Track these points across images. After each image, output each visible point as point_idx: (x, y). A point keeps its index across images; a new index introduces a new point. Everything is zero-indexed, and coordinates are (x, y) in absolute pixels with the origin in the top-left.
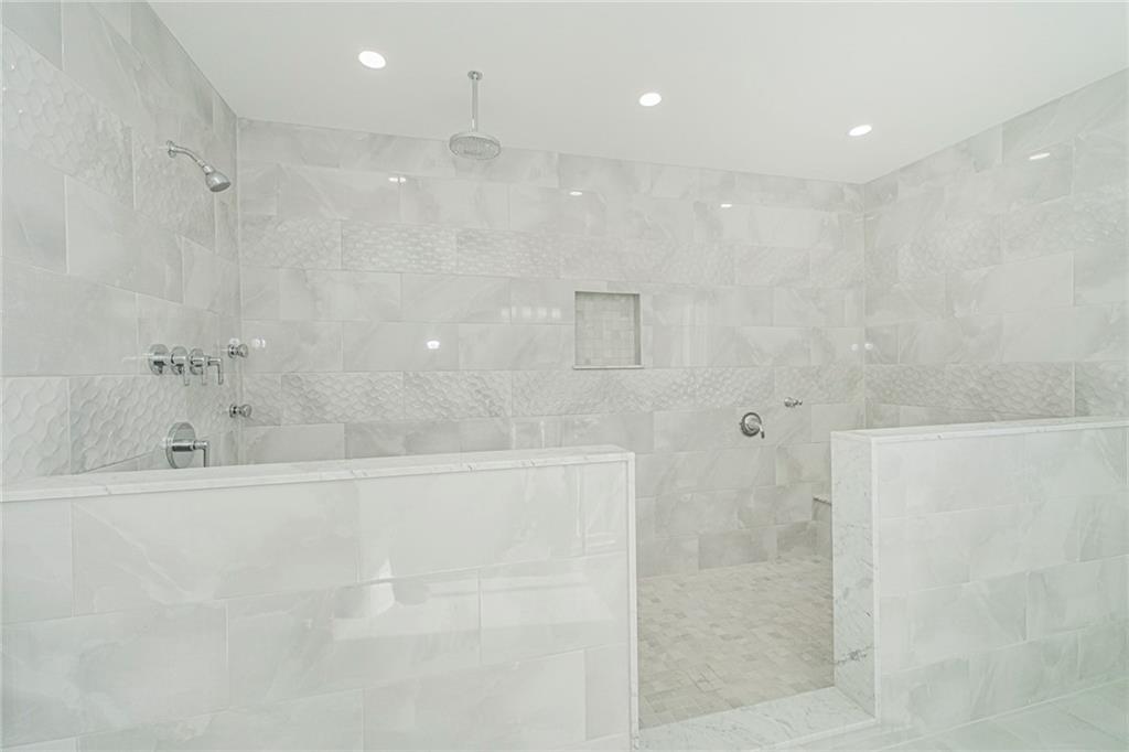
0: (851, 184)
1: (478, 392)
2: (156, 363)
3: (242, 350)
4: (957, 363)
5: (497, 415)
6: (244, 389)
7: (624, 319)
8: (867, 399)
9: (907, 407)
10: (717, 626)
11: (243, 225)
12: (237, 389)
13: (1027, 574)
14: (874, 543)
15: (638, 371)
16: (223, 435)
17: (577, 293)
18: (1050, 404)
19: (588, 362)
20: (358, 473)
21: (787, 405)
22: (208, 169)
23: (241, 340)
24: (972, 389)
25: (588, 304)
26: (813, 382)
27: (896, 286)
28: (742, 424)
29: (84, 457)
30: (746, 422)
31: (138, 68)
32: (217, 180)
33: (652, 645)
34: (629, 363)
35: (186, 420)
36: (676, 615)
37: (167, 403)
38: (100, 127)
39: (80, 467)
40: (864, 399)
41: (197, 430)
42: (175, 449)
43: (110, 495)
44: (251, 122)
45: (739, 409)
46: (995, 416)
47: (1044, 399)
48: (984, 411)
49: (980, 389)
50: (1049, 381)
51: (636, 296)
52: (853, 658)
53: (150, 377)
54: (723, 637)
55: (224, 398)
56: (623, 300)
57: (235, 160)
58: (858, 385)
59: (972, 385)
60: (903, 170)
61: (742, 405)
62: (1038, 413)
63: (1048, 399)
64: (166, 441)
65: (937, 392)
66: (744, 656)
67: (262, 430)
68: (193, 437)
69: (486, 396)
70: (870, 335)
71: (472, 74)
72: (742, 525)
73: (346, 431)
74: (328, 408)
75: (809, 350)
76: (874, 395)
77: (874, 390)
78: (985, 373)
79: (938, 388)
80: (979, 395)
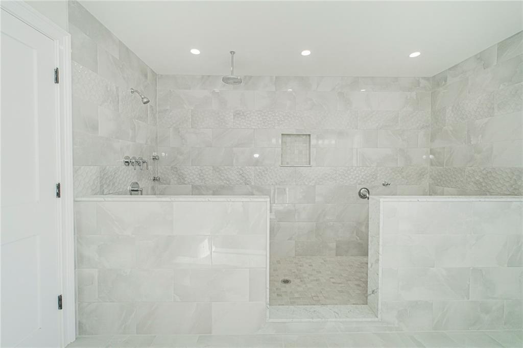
0: (425, 78)
1: (241, 174)
2: (126, 162)
3: (157, 158)
4: (471, 167)
5: (248, 184)
6: (159, 171)
7: (305, 145)
8: (429, 183)
9: (447, 188)
10: (333, 278)
11: (159, 113)
12: (156, 172)
13: (471, 268)
14: (380, 243)
15: (309, 168)
16: (150, 187)
17: (282, 134)
18: (515, 189)
19: (288, 163)
20: (173, 199)
21: (384, 185)
22: (143, 97)
23: (157, 153)
24: (478, 180)
25: (289, 139)
26: (399, 175)
27: (444, 128)
28: (360, 192)
29: (103, 190)
30: (361, 192)
31: (121, 66)
32: (145, 100)
33: (301, 281)
34: (307, 164)
35: (136, 181)
36: (317, 272)
37: (129, 176)
38: (109, 89)
39: (103, 193)
40: (428, 184)
41: (140, 186)
42: (132, 190)
43: (105, 201)
44: (162, 75)
45: (358, 186)
46: (487, 193)
47: (512, 186)
48: (483, 191)
49: (481, 180)
50: (514, 177)
51: (309, 135)
52: (373, 293)
53: (124, 167)
54: (334, 283)
55: (151, 174)
56: (304, 137)
57: (156, 90)
58: (425, 176)
59: (477, 178)
60: (450, 69)
61: (359, 184)
62: (508, 193)
63: (514, 186)
64: (129, 188)
65: (462, 181)
66: (339, 291)
67: (165, 186)
68: (138, 187)
69: (243, 177)
70: (432, 152)
71: (231, 52)
72: (358, 238)
73: (192, 187)
74: (186, 179)
75: (397, 159)
76: (433, 182)
77: (433, 179)
78: (484, 172)
79: (461, 179)
80: (481, 183)
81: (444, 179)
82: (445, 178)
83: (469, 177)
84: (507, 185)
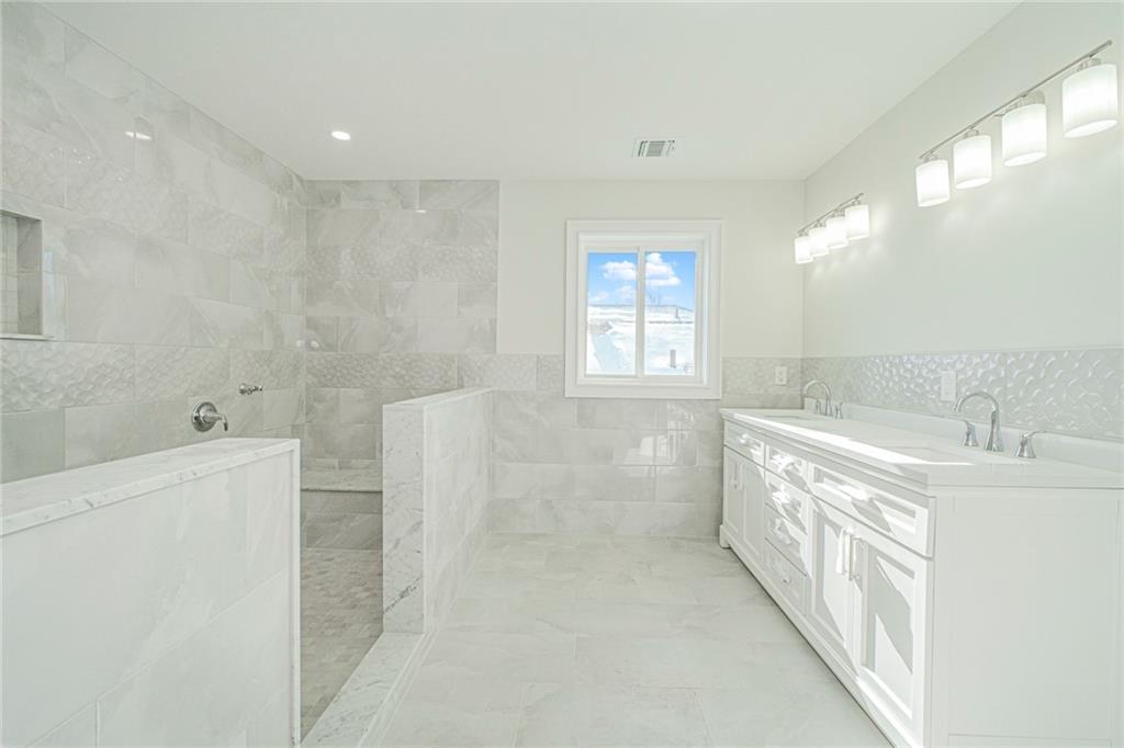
4: (387, 352)
8: (307, 384)
15: (39, 345)
18: (446, 382)
21: (243, 392)
24: (398, 373)
26: (265, 368)
27: (336, 283)
40: (304, 385)
45: (193, 400)
49: (403, 372)
50: (444, 366)
52: (403, 597)
58: (300, 371)
61: (195, 393)
63: (444, 378)
65: (373, 376)
70: (310, 324)
75: (262, 333)
76: (315, 380)
77: (316, 376)
78: (407, 360)
79: (372, 372)
80: (402, 377)
81: (339, 374)
82: (340, 371)
83: (385, 368)
84: (437, 376)
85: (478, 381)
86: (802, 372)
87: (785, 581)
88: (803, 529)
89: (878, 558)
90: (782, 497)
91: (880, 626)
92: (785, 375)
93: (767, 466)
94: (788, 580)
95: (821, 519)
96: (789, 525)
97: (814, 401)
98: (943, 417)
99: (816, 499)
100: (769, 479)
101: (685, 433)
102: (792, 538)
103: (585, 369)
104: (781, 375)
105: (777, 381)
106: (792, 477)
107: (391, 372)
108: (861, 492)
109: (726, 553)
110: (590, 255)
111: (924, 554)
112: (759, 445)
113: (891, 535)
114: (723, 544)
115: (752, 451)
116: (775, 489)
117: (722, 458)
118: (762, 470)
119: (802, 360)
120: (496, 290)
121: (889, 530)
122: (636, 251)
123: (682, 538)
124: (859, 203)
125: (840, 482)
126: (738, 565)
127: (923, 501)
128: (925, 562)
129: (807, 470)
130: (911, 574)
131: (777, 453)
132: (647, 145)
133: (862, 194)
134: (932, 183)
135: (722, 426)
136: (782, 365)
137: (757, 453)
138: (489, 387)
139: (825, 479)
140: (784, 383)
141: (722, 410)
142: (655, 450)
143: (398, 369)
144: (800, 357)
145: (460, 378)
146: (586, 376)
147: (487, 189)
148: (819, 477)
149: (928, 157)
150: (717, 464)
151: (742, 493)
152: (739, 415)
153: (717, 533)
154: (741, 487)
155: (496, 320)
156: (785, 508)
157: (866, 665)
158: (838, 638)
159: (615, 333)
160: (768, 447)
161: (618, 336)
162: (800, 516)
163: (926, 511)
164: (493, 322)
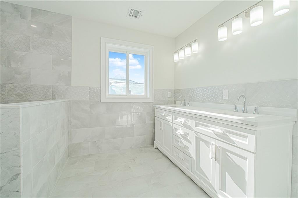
4: (12, 83)
47: (44, 96)
50: (45, 90)
78: (25, 87)
80: (22, 95)
83: (11, 91)
84: (41, 95)
85: (63, 96)
86: (174, 94)
87: (183, 160)
88: (190, 143)
89: (227, 152)
90: (180, 132)
91: (228, 176)
92: (170, 95)
93: (173, 122)
94: (183, 159)
95: (198, 140)
96: (183, 141)
97: (180, 102)
98: (223, 104)
99: (196, 132)
100: (174, 126)
101: (139, 113)
102: (185, 145)
103: (108, 93)
104: (169, 94)
105: (168, 97)
106: (185, 125)
107: (15, 93)
108: (219, 130)
109: (156, 150)
110: (109, 52)
111: (254, 152)
112: (170, 116)
113: (235, 145)
114: (155, 147)
115: (167, 117)
116: (176, 129)
117: (154, 120)
118: (171, 124)
119: (175, 90)
120: (71, 61)
121: (235, 143)
122: (125, 53)
123: (142, 147)
124: (196, 42)
125: (208, 126)
126: (161, 154)
127: (253, 132)
128: (254, 155)
129: (191, 123)
130: (245, 159)
131: (178, 118)
132: (133, 11)
133: (197, 39)
134: (223, 33)
135: (154, 110)
136: (170, 92)
137: (169, 118)
138: (68, 99)
139: (200, 125)
140: (170, 97)
141: (154, 105)
142: (127, 119)
143: (19, 91)
144: (174, 89)
145: (54, 95)
146: (109, 95)
147: (67, 19)
148: (197, 125)
149: (221, 25)
150: (152, 122)
151: (163, 131)
152: (162, 106)
153: (153, 144)
154: (163, 129)
155: (71, 72)
156: (182, 136)
157: (221, 190)
158: (208, 180)
159: (113, 85)
160: (174, 116)
161: (114, 86)
162: (188, 138)
163: (254, 136)
164: (70, 73)
